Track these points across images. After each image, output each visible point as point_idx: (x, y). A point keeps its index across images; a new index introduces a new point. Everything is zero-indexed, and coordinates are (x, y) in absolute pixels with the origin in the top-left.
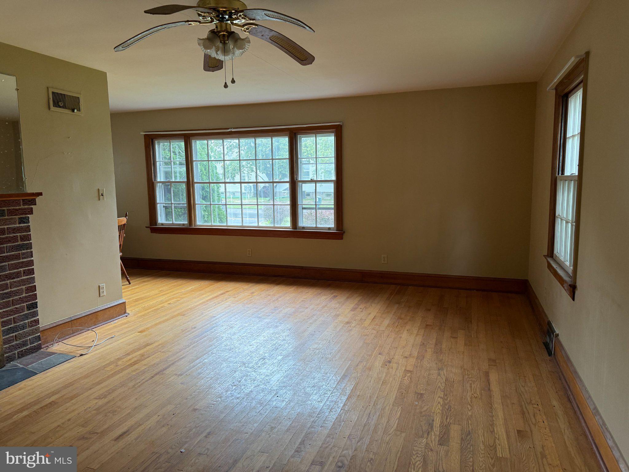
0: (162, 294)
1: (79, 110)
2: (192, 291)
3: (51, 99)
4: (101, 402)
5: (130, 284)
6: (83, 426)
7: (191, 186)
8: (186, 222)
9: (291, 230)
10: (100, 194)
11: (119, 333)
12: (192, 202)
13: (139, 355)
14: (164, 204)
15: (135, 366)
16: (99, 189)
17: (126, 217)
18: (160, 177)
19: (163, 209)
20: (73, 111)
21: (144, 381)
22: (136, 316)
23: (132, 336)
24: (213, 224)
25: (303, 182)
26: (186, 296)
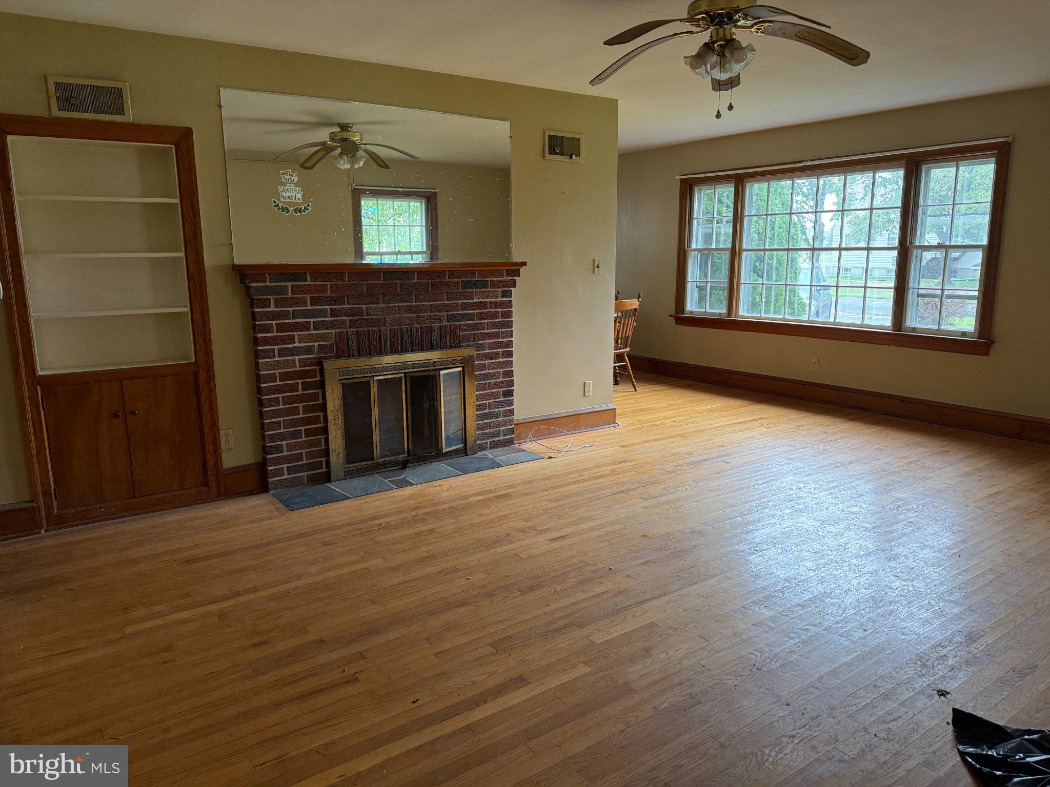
0: (670, 408)
1: (578, 155)
2: (712, 410)
3: (547, 144)
4: (550, 505)
5: (636, 391)
6: (526, 521)
7: (737, 255)
8: (724, 311)
9: (890, 332)
10: (596, 266)
11: (597, 444)
12: (736, 280)
13: (611, 470)
14: (698, 283)
15: (600, 479)
16: (594, 259)
17: (638, 299)
18: (697, 242)
19: (696, 291)
20: (571, 157)
21: (603, 495)
22: (626, 429)
23: (611, 449)
24: (763, 315)
25: (925, 249)
26: (700, 415)
